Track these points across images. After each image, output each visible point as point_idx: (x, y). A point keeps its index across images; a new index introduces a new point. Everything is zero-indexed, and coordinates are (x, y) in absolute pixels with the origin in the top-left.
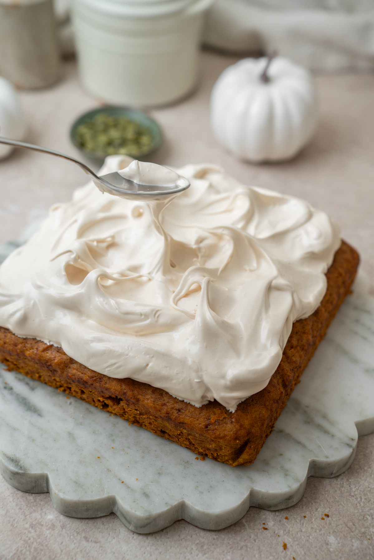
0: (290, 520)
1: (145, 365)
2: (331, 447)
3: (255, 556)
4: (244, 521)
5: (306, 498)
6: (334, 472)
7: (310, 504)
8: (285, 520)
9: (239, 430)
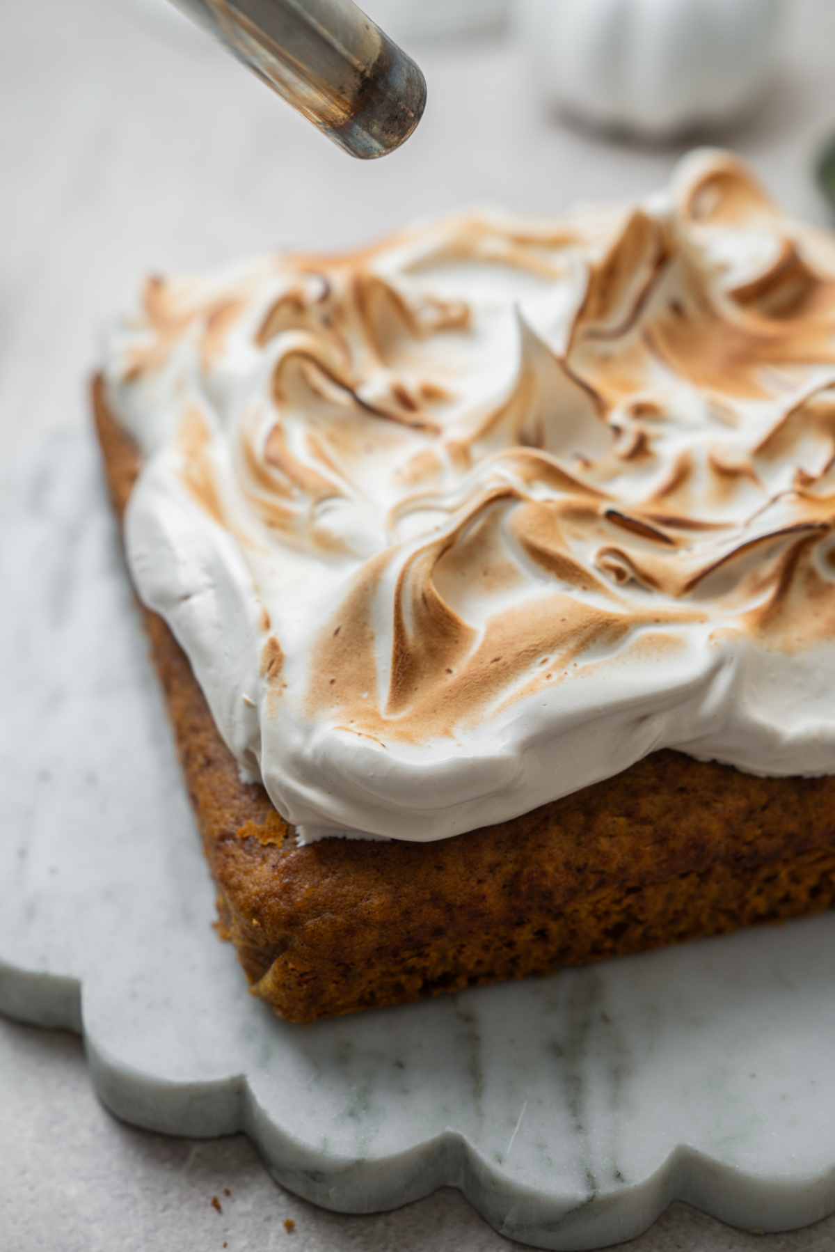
0: (293, 1236)
1: (181, 592)
2: (541, 1146)
3: (124, 1238)
4: (197, 1148)
5: (388, 1224)
6: (508, 1219)
7: (381, 1245)
8: (280, 1226)
9: (275, 895)
